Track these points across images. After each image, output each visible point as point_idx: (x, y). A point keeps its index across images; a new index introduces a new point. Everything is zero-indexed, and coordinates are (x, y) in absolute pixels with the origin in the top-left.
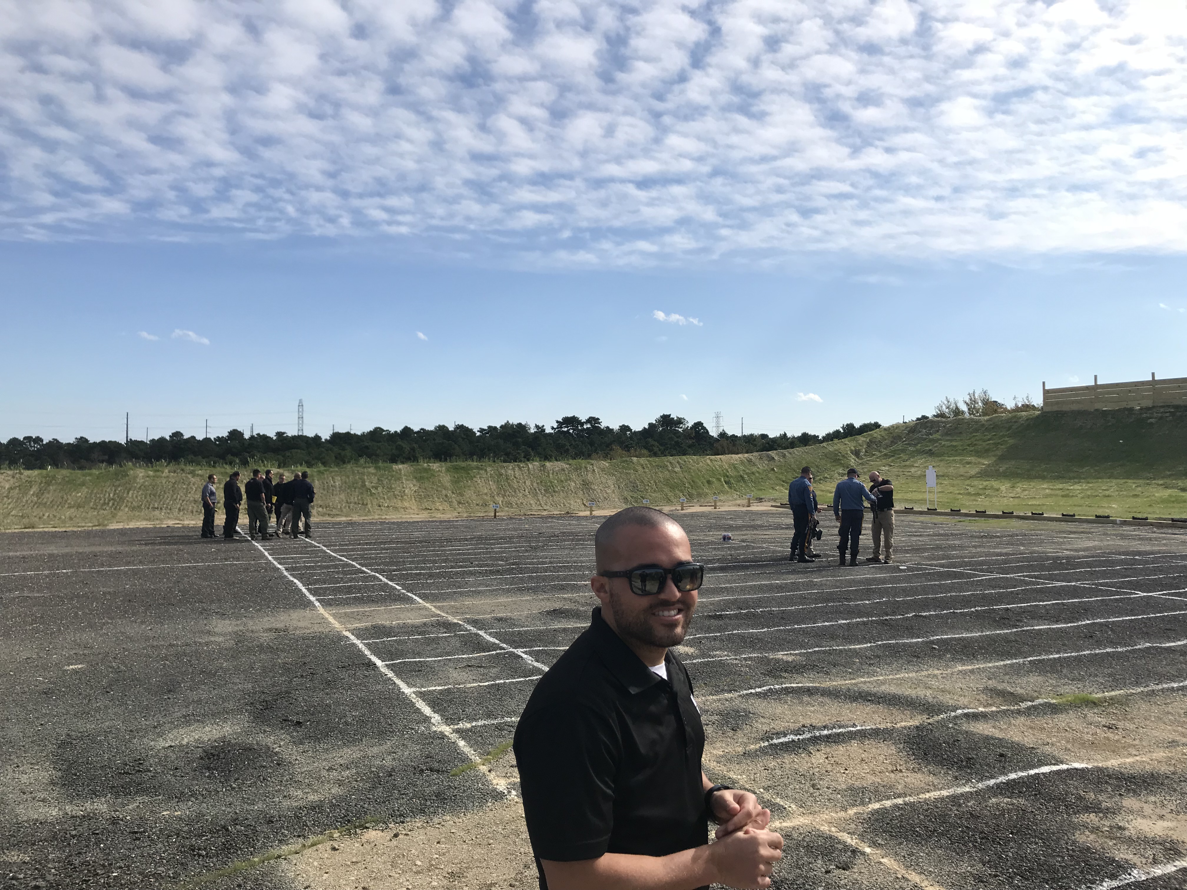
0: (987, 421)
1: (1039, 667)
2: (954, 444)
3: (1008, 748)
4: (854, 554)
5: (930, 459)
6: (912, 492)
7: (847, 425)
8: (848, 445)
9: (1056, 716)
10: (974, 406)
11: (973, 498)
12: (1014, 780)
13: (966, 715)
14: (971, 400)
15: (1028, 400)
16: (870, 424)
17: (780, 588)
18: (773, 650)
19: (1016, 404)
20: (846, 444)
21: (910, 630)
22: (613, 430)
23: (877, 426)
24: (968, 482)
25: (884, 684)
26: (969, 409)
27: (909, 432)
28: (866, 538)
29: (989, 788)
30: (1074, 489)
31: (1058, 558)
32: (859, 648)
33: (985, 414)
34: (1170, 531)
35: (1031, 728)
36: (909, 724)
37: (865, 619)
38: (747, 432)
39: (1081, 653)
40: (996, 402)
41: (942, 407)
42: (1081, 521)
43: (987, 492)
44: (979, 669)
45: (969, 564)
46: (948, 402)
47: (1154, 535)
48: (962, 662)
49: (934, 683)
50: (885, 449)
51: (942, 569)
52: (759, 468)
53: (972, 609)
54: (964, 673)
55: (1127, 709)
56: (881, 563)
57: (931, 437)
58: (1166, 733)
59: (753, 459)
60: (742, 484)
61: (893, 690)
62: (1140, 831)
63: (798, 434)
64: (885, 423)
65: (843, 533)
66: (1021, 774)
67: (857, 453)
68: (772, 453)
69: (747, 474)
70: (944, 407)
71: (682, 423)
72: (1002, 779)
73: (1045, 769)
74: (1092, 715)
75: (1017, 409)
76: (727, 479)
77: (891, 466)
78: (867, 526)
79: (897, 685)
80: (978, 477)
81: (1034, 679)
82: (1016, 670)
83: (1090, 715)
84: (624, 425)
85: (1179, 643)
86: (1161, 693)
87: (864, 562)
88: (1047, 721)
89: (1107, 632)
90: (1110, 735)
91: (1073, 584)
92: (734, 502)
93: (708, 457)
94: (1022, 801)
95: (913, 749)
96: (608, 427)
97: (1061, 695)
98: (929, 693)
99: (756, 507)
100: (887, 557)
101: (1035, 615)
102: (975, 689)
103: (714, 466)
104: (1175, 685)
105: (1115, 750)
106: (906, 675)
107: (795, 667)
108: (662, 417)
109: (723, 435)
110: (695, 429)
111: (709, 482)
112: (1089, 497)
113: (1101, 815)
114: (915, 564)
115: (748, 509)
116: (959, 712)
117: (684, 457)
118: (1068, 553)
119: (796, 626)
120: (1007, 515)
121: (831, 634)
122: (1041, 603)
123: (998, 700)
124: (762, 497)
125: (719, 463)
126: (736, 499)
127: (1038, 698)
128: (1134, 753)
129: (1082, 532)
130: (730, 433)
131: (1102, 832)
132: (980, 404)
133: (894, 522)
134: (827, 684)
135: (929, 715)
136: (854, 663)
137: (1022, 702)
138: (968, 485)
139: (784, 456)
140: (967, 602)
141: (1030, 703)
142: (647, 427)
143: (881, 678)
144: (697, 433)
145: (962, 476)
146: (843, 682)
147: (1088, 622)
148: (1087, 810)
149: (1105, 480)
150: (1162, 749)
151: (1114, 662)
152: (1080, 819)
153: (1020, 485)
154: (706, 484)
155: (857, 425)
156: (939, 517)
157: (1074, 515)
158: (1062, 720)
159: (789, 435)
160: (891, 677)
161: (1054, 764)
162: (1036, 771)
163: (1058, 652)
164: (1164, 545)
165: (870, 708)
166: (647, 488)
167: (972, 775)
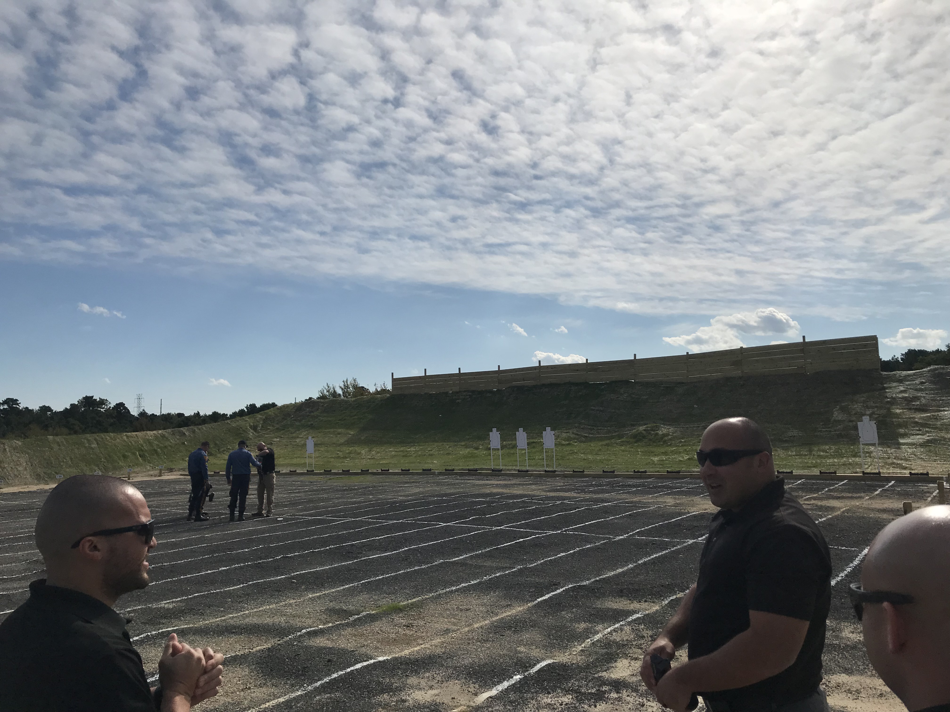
0: (354, 401)
1: (369, 588)
2: (329, 419)
3: (334, 654)
4: (241, 512)
5: (311, 431)
6: (296, 457)
7: (250, 405)
8: (249, 421)
9: (373, 624)
10: (347, 390)
11: (341, 460)
12: (335, 678)
13: (308, 633)
14: (345, 385)
15: (384, 386)
16: (269, 404)
17: (174, 545)
18: (158, 600)
19: (376, 389)
20: (246, 421)
21: (277, 569)
22: (33, 410)
23: (274, 405)
24: (338, 448)
25: (249, 617)
26: (343, 393)
27: (296, 411)
28: (252, 497)
29: (316, 689)
30: (410, 451)
31: (395, 502)
32: (233, 589)
33: (355, 395)
34: (467, 478)
35: (355, 635)
36: (262, 648)
37: (242, 565)
38: (165, 412)
39: (398, 573)
40: (363, 387)
41: (323, 391)
42: (413, 474)
43: (352, 456)
44: (325, 594)
45: (331, 512)
46: (328, 387)
47: (457, 481)
48: (313, 591)
49: (289, 611)
50: (277, 424)
51: (310, 518)
52: (171, 442)
53: (327, 548)
54: (312, 600)
55: (421, 610)
56: (263, 516)
57: (312, 414)
58: (442, 624)
59: (167, 435)
60: (155, 456)
61: (255, 620)
62: (415, 701)
63: (209, 413)
64: (279, 404)
65: (233, 494)
66: (341, 673)
67: (255, 428)
68: (184, 429)
69: (160, 448)
70: (325, 391)
71: (104, 404)
72: (327, 680)
73: (358, 666)
74: (399, 619)
75: (377, 392)
76: (141, 453)
77: (282, 437)
78: (253, 487)
79: (259, 616)
80: (346, 444)
81: (363, 597)
82: (352, 592)
83: (396, 619)
84: (44, 406)
85: (461, 557)
86: (444, 595)
87: (250, 517)
88: (366, 629)
89: (417, 554)
90: (408, 632)
91: (401, 521)
92: (147, 473)
93: (125, 434)
94: (338, 694)
95: (262, 668)
96: (27, 408)
97: (379, 606)
98: (283, 619)
99: (167, 477)
100: (269, 512)
101: (372, 547)
102: (319, 611)
103: (131, 442)
104: (454, 588)
105: (408, 641)
106: (268, 607)
107: (174, 613)
108: (84, 398)
109: (143, 414)
110: (117, 410)
111: (124, 456)
112: (420, 456)
113: (391, 694)
114: (290, 516)
115: (159, 478)
116: (304, 631)
117: (102, 435)
118: (401, 498)
119: (182, 577)
120: (364, 472)
121: (210, 581)
122: (377, 538)
123: (335, 617)
124: (174, 467)
125: (136, 439)
126: (149, 470)
127: (363, 611)
128: (421, 642)
129: (413, 482)
130: (149, 412)
131: (390, 706)
132: (351, 389)
133: (275, 482)
134: (201, 623)
135: (280, 637)
136: (227, 602)
137: (351, 617)
138: (338, 451)
139: (194, 432)
140: (325, 542)
141: (357, 616)
142: (69, 408)
143: (247, 612)
144: (119, 413)
145: (334, 443)
146: (214, 620)
147: (406, 549)
148: (382, 692)
149: (430, 443)
150: (440, 636)
151: (418, 577)
152: (377, 699)
153: (375, 449)
154: (122, 458)
155: (258, 405)
156: (315, 477)
157: (409, 470)
158: (377, 626)
159: (202, 414)
160: (255, 610)
161: (365, 661)
162: (352, 668)
163: (382, 575)
164: (462, 488)
165: (233, 639)
166: (62, 464)
167: (305, 680)
